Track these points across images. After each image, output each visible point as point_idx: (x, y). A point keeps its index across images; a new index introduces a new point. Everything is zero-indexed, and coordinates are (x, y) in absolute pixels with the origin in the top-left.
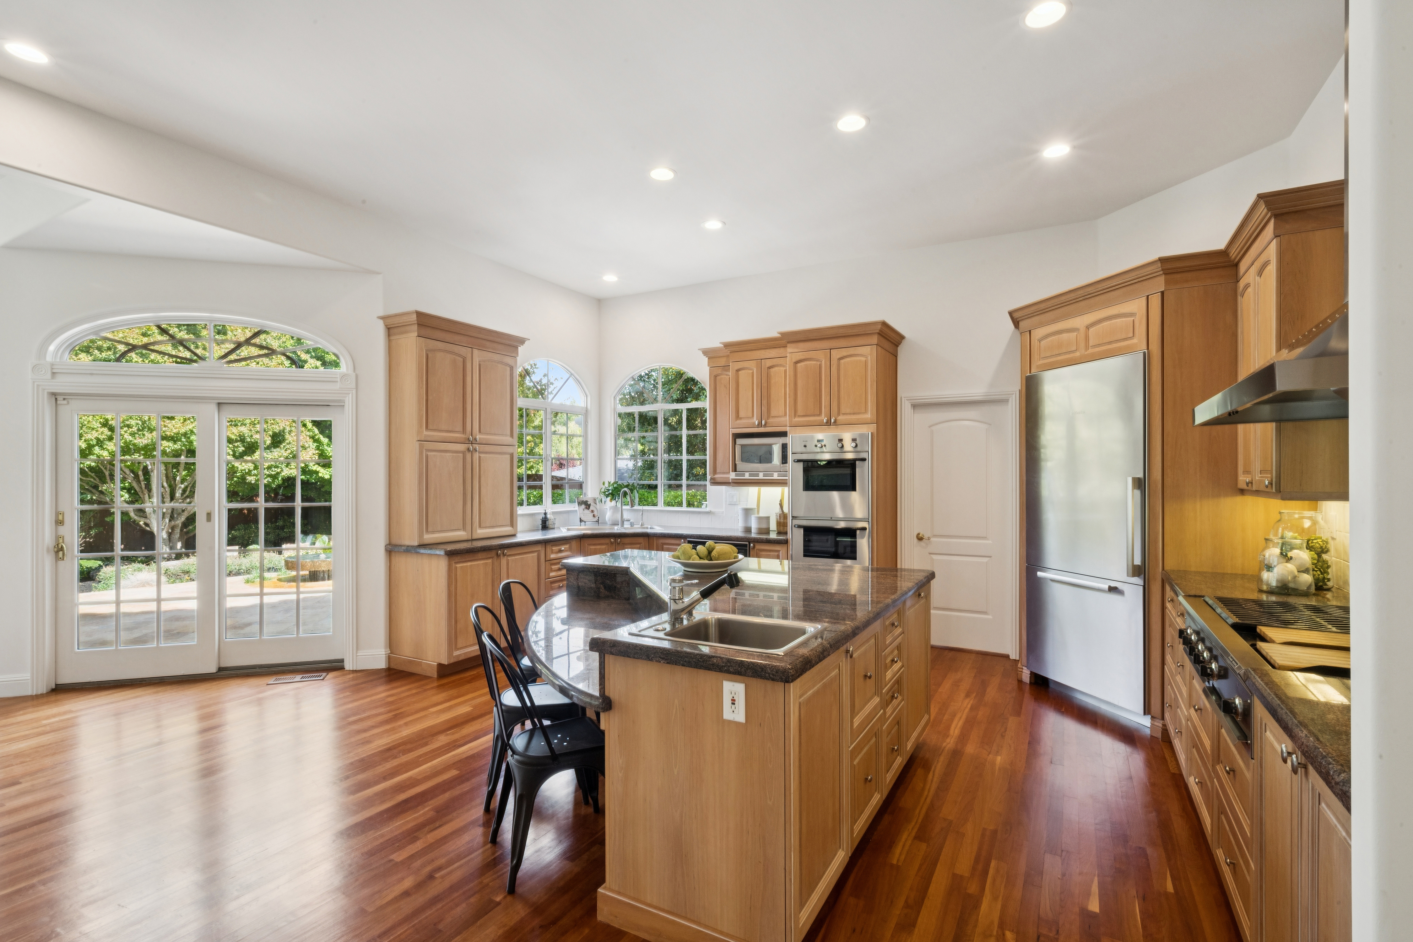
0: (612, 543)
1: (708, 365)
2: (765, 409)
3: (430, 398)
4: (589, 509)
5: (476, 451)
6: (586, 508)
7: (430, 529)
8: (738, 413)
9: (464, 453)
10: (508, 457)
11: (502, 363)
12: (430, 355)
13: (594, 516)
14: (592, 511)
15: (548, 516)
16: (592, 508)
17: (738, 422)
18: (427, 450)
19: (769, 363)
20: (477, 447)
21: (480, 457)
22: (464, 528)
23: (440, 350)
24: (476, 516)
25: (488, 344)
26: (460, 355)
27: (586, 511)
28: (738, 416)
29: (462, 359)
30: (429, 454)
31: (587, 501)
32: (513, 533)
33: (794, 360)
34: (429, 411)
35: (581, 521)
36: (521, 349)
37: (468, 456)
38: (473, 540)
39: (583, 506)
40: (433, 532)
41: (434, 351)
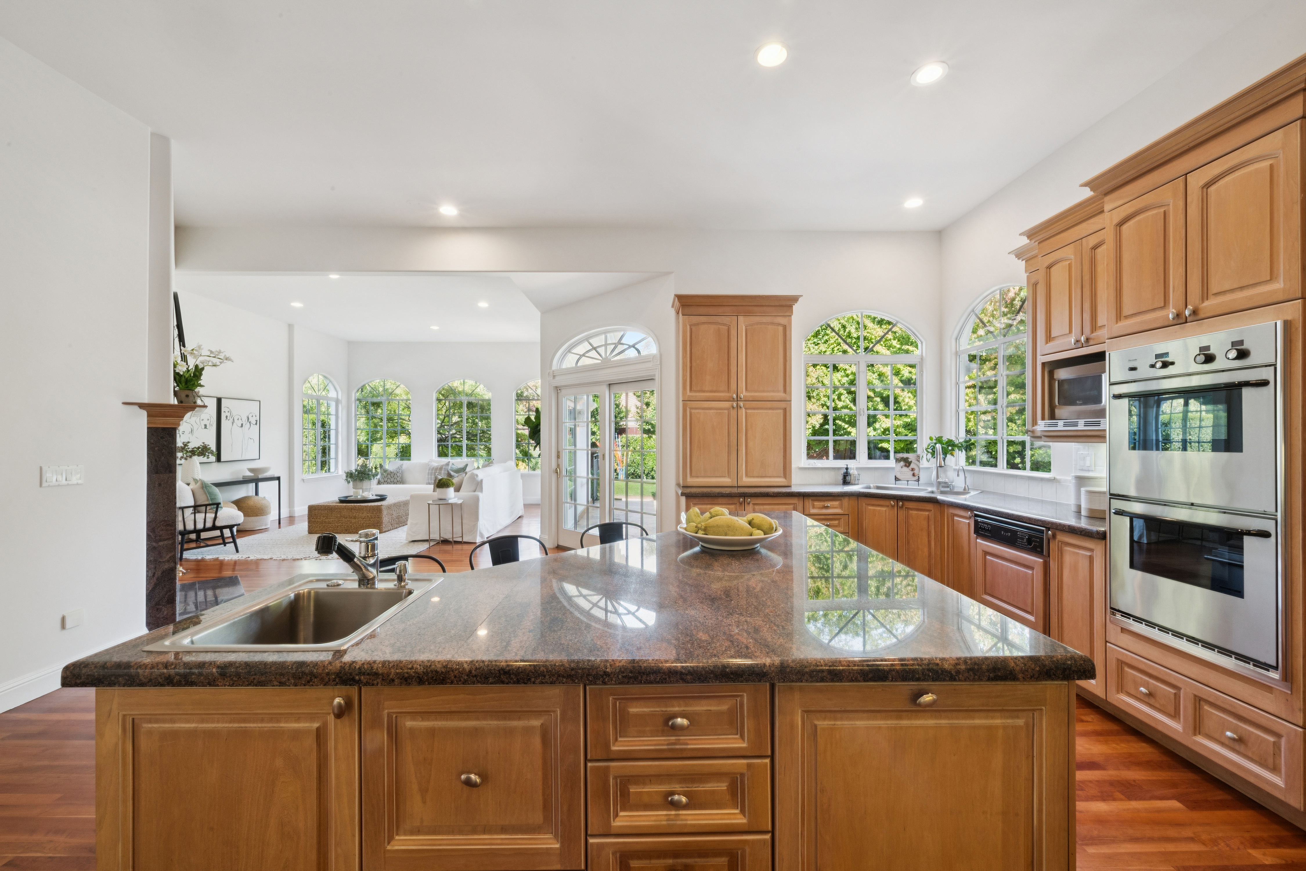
0: (893, 506)
1: (1026, 271)
2: (1087, 317)
3: (694, 364)
4: (908, 467)
5: (741, 407)
6: (906, 466)
7: (694, 474)
8: (1050, 332)
9: (728, 409)
10: (781, 411)
11: (772, 323)
12: (694, 328)
13: (914, 475)
14: (913, 470)
15: (851, 472)
16: (912, 466)
17: (1051, 344)
18: (691, 408)
19: (1093, 241)
20: (741, 404)
21: (746, 413)
22: (729, 476)
23: (704, 323)
24: (742, 465)
25: (756, 309)
26: (724, 325)
27: (905, 469)
28: (1050, 335)
29: (727, 328)
30: (693, 411)
31: (907, 458)
32: (786, 484)
33: (1116, 220)
34: (693, 376)
35: (897, 479)
36: (795, 307)
37: (734, 413)
38: (738, 487)
39: (902, 463)
40: (697, 477)
41: (697, 324)
